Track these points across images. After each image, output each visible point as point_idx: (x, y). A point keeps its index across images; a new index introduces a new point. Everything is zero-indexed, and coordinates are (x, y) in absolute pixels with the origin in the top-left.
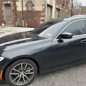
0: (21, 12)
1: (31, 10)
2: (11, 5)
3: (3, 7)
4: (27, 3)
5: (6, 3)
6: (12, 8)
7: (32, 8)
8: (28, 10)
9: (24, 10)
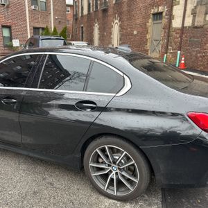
0: (178, 29)
1: (202, 24)
2: (164, 14)
3: (150, 21)
4: (195, 5)
5: (156, 11)
6: (165, 21)
7: (205, 19)
8: (196, 24)
9: (185, 25)
